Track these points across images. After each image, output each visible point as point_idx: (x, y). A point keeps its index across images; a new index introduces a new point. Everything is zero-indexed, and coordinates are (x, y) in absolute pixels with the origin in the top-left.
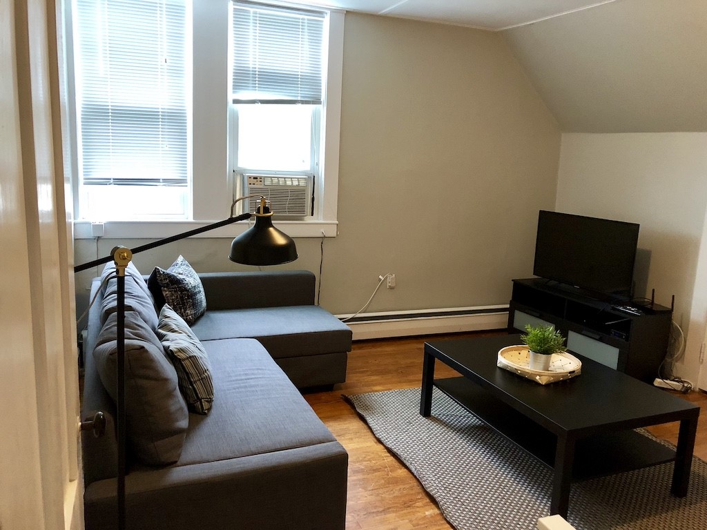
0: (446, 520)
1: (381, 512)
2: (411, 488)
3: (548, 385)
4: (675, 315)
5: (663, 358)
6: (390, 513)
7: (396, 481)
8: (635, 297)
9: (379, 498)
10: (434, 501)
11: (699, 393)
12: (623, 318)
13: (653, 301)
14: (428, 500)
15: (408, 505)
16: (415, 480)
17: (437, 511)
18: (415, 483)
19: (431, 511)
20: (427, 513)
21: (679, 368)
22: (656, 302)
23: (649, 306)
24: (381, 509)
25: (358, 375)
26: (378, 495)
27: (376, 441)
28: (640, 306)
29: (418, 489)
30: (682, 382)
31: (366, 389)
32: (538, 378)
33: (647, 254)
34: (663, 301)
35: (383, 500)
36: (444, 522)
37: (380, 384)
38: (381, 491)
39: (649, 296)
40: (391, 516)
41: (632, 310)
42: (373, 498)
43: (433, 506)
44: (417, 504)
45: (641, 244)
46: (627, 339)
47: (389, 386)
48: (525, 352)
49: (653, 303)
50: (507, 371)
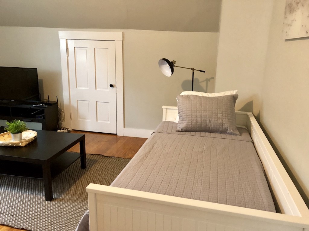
3: (26, 146)
4: (59, 104)
5: (58, 122)
8: (42, 100)
11: (73, 131)
12: (40, 109)
13: (49, 100)
21: (64, 124)
22: (50, 100)
23: (48, 102)
28: (46, 104)
30: (67, 129)
32: (20, 144)
33: (42, 80)
34: (53, 99)
39: (46, 98)
45: (39, 77)
46: (44, 118)
48: (6, 136)
49: (49, 101)
50: (3, 146)
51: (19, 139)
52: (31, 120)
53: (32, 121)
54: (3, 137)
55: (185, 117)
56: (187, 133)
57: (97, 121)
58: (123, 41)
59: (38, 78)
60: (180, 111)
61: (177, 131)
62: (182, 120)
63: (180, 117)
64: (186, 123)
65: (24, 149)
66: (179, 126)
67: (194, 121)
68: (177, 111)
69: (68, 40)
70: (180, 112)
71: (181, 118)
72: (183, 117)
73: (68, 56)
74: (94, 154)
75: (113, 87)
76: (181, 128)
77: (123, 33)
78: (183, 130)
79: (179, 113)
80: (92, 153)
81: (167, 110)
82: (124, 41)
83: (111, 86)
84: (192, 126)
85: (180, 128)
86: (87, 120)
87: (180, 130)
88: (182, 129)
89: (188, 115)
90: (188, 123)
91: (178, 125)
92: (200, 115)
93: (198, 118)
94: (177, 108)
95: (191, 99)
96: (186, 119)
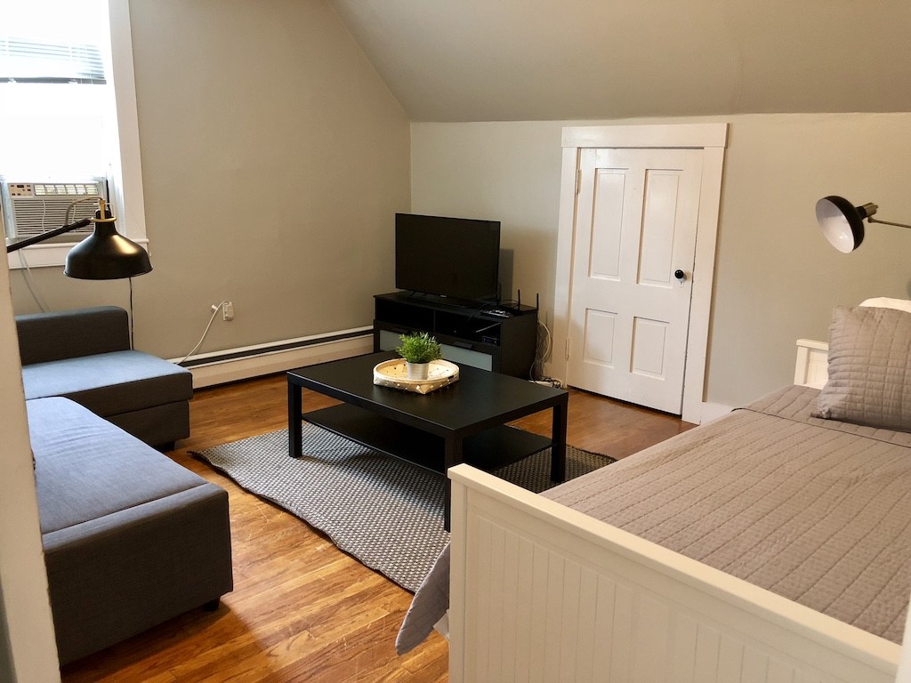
0: (340, 550)
1: (267, 558)
2: (296, 530)
3: (428, 394)
4: (541, 314)
5: (533, 359)
6: (276, 557)
7: (276, 527)
8: (502, 300)
9: (261, 546)
10: (324, 535)
12: (495, 322)
13: (519, 302)
14: (316, 536)
15: (295, 545)
16: (297, 521)
17: (328, 544)
18: (298, 523)
19: (323, 546)
20: (318, 548)
21: (549, 368)
22: (522, 303)
23: (517, 308)
24: (266, 556)
25: (203, 428)
26: (259, 543)
27: (242, 492)
28: (507, 309)
29: (305, 528)
30: (552, 381)
31: (216, 441)
32: (418, 388)
33: (510, 253)
34: (528, 301)
35: (265, 547)
36: (339, 552)
37: (233, 434)
38: (261, 539)
39: (515, 298)
40: (279, 559)
41: (501, 313)
42: (254, 548)
43: (324, 541)
44: (306, 543)
45: (504, 244)
46: (498, 344)
47: (245, 434)
48: (400, 367)
49: (519, 304)
50: (386, 387)
51: (421, 377)
52: (470, 346)
53: (473, 349)
54: (392, 367)
55: (846, 374)
56: (845, 426)
57: (631, 371)
58: (726, 148)
59: (501, 247)
60: (833, 356)
61: (812, 416)
62: (835, 385)
63: (831, 372)
64: (845, 395)
65: (424, 401)
66: (824, 403)
67: (875, 391)
68: (825, 357)
69: (582, 150)
70: (832, 359)
71: (834, 376)
72: (839, 374)
73: (577, 192)
74: (597, 454)
75: (686, 279)
76: (826, 409)
77: (728, 125)
78: (833, 416)
79: (830, 361)
80: (592, 451)
81: (812, 353)
82: (729, 149)
83: (679, 275)
84: (867, 407)
85: (824, 406)
86: (604, 366)
87: (824, 413)
88: (829, 412)
89: (854, 371)
90: (851, 394)
91: (822, 397)
92: (899, 374)
93: (888, 382)
94: (825, 346)
95: (878, 319)
96: (846, 381)
